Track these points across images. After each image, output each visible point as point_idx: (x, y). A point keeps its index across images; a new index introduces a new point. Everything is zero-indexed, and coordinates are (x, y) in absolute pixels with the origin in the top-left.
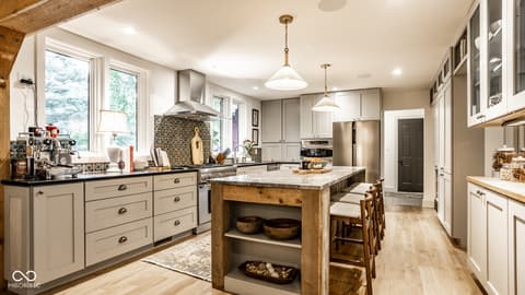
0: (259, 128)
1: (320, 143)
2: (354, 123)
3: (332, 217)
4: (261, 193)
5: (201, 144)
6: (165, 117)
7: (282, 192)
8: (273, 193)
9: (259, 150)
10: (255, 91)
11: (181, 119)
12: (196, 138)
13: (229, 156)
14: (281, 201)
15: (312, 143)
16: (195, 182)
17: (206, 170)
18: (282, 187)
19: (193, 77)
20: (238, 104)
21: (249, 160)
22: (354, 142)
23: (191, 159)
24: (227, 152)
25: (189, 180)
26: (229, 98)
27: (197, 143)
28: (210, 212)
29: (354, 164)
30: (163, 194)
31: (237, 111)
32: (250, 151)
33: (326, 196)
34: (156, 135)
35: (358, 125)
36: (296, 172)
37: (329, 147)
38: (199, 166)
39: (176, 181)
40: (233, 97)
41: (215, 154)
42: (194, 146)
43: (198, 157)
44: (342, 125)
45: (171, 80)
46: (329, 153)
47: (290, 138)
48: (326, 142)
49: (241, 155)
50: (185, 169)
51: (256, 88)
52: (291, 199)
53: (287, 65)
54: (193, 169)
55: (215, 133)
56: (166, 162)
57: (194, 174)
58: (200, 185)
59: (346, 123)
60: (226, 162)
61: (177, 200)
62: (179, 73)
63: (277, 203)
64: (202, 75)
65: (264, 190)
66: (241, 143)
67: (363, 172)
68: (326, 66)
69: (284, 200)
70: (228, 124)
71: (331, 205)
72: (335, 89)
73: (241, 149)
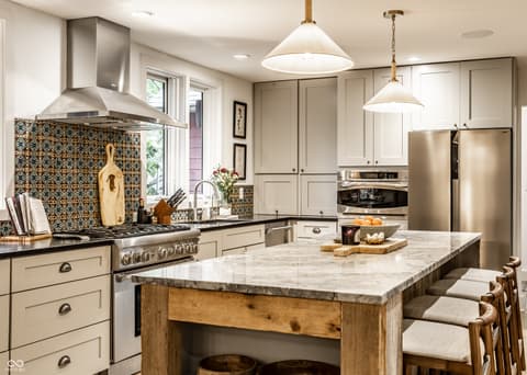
0: (248, 141)
1: (380, 175)
2: (454, 133)
3: (407, 358)
4: (251, 307)
5: (119, 182)
6: (39, 123)
7: (297, 306)
8: (278, 307)
9: (249, 190)
10: (239, 62)
11: (75, 127)
12: (110, 168)
13: (183, 206)
14: (295, 326)
15: (363, 175)
16: (106, 268)
17: (133, 241)
18: (298, 296)
19: (102, 35)
20: (204, 89)
21: (226, 212)
22: (455, 175)
23: (99, 215)
24: (178, 197)
25: (92, 264)
26: (182, 78)
27: (112, 177)
28: (137, 333)
29: (455, 225)
30: (32, 298)
31: (200, 105)
32: (229, 194)
33: (393, 316)
34: (20, 162)
35: (464, 137)
36: (329, 250)
37: (401, 184)
38: (115, 231)
39: (65, 268)
40: (190, 74)
41: (150, 201)
42: (104, 184)
43: (113, 210)
44: (430, 139)
45: (53, 39)
46: (399, 199)
47: (316, 164)
48: (395, 175)
49: (207, 200)
50: (86, 239)
51: (240, 57)
52: (317, 323)
53: (308, 20)
54: (102, 237)
55: (152, 151)
56: (41, 223)
57: (104, 251)
58: (116, 273)
59: (438, 134)
60: (176, 220)
61: (64, 310)
62: (71, 25)
63: (288, 329)
64: (122, 29)
65: (258, 302)
66: (208, 174)
67: (475, 245)
68: (394, 14)
69: (302, 325)
70: (180, 137)
71: (404, 328)
72: (413, 59)
73: (208, 190)
